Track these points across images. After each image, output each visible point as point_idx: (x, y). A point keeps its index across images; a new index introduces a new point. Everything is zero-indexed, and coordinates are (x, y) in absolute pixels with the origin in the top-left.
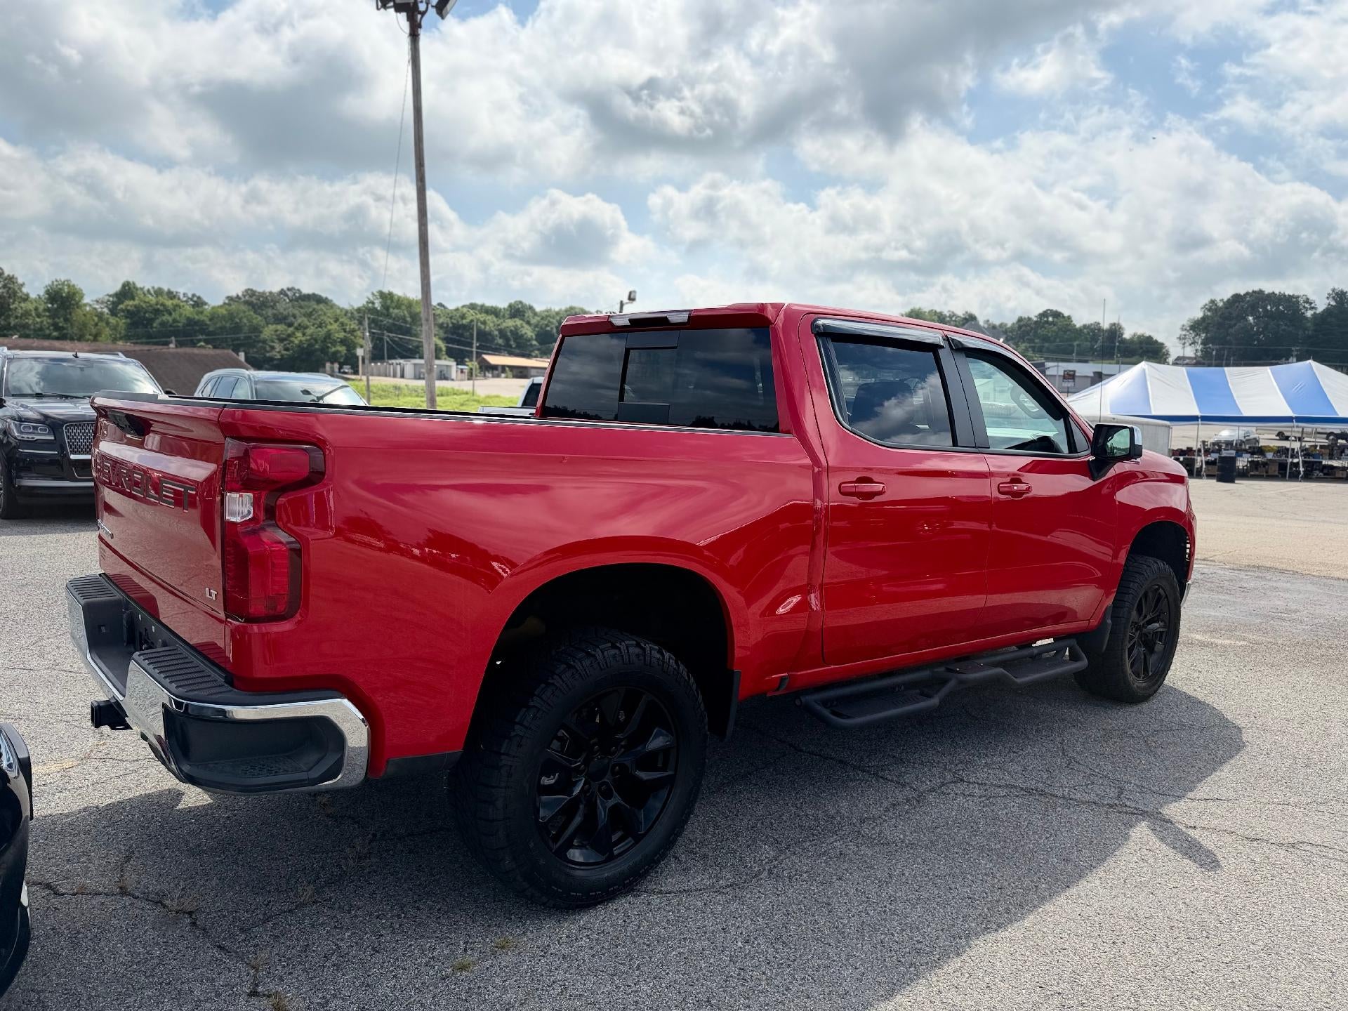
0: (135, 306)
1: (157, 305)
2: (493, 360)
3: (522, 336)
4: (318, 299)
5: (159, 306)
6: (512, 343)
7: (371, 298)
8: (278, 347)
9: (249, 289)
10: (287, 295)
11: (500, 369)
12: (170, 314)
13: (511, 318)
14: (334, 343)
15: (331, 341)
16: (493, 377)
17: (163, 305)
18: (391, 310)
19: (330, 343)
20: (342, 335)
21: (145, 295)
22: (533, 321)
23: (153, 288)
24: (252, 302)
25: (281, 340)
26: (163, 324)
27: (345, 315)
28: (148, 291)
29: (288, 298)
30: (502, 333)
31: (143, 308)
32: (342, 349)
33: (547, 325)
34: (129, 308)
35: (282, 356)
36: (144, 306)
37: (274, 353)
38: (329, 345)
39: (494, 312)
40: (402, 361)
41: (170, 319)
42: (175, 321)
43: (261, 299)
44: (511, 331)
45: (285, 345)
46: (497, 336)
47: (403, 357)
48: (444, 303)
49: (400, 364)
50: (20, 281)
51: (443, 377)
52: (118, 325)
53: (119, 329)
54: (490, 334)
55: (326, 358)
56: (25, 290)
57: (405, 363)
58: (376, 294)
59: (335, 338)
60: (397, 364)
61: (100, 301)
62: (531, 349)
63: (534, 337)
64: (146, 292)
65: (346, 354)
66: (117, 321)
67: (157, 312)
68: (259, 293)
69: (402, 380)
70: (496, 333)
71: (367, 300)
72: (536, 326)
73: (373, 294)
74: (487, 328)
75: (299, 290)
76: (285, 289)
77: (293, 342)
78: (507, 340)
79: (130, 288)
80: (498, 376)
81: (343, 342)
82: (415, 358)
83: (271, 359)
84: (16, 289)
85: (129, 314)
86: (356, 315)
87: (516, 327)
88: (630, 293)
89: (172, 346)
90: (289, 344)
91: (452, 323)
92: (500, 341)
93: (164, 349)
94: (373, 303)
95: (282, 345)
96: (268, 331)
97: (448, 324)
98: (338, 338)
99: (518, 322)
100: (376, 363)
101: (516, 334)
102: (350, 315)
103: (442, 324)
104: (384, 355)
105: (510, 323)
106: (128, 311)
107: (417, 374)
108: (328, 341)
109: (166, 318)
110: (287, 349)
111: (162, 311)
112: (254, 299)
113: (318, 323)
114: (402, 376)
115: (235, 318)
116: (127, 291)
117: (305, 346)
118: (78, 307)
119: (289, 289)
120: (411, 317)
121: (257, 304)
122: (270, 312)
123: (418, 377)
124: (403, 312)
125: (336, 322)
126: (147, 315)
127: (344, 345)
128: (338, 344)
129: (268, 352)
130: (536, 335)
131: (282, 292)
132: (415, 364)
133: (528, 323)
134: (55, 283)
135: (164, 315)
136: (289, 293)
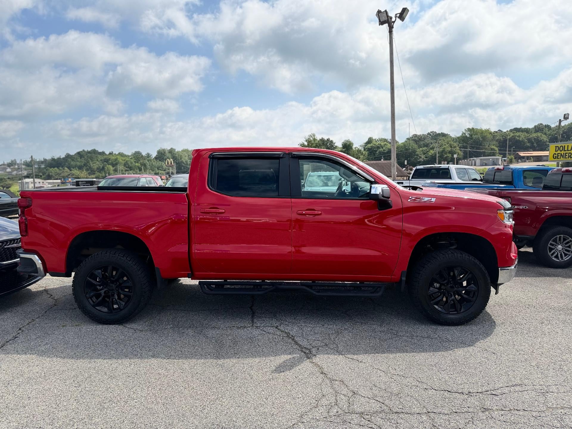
0: (371, 146)
1: (378, 145)
2: (522, 154)
3: (541, 140)
4: (443, 135)
5: (379, 146)
6: (535, 144)
7: (464, 132)
8: (423, 157)
9: (414, 134)
10: (430, 135)
11: (526, 158)
12: (382, 148)
13: (535, 133)
14: (446, 153)
15: (445, 152)
16: (522, 162)
17: (380, 145)
18: (473, 136)
19: (444, 153)
20: (449, 149)
21: (376, 142)
22: (548, 133)
23: (379, 138)
24: (415, 139)
25: (424, 154)
26: (380, 152)
27: (453, 141)
28: (378, 140)
29: (431, 136)
30: (529, 140)
31: (373, 147)
32: (450, 155)
33: (556, 134)
34: (369, 147)
35: (424, 160)
36: (374, 146)
37: (421, 159)
38: (444, 154)
39: (527, 131)
40: (475, 158)
41: (382, 150)
42: (384, 150)
43: (419, 138)
44: (534, 139)
45: (426, 155)
46: (526, 142)
47: (475, 157)
48: (501, 130)
49: (474, 160)
50: (334, 142)
51: (494, 164)
52: (365, 154)
53: (366, 155)
54: (523, 141)
55: (442, 160)
56: (335, 145)
57: (476, 159)
58: (466, 130)
59: (446, 151)
60: (473, 160)
61: (361, 146)
62: (546, 146)
63: (548, 141)
64: (377, 141)
65: (451, 157)
66: (365, 153)
67: (378, 147)
68: (418, 135)
69: (475, 167)
70: (526, 140)
71: (462, 133)
72: (550, 135)
73: (465, 130)
74: (521, 139)
75: (435, 132)
76: (430, 132)
77: (428, 154)
78: (533, 143)
79: (371, 140)
80: (525, 162)
81: (450, 152)
82: (481, 156)
83: (420, 162)
84: (333, 144)
85: (369, 150)
86: (458, 140)
87: (538, 137)
88: (565, 115)
89: (382, 160)
90: (427, 155)
91: (503, 138)
92: (528, 144)
93: (380, 162)
94: (465, 134)
95: (424, 155)
96: (419, 151)
97: (500, 139)
98: (448, 151)
99: (539, 134)
100: (464, 160)
101: (538, 140)
102: (455, 140)
103: (498, 139)
104: (467, 156)
105: (534, 135)
106: (368, 148)
107: (482, 163)
108: (443, 152)
109: (381, 149)
110: (426, 157)
111: (380, 147)
112: (416, 138)
113: (440, 145)
114: (475, 165)
115: (406, 147)
116: (370, 141)
117: (434, 155)
118: (351, 149)
119: (431, 132)
120: (482, 138)
121: (417, 140)
122: (422, 143)
123: (482, 165)
124: (479, 136)
125: (448, 144)
126: (375, 149)
127: (450, 154)
128: (448, 153)
129: (419, 159)
130: (549, 140)
131: (429, 134)
132: (481, 159)
133: (545, 134)
134: (345, 141)
135: (380, 148)
136: (431, 134)
